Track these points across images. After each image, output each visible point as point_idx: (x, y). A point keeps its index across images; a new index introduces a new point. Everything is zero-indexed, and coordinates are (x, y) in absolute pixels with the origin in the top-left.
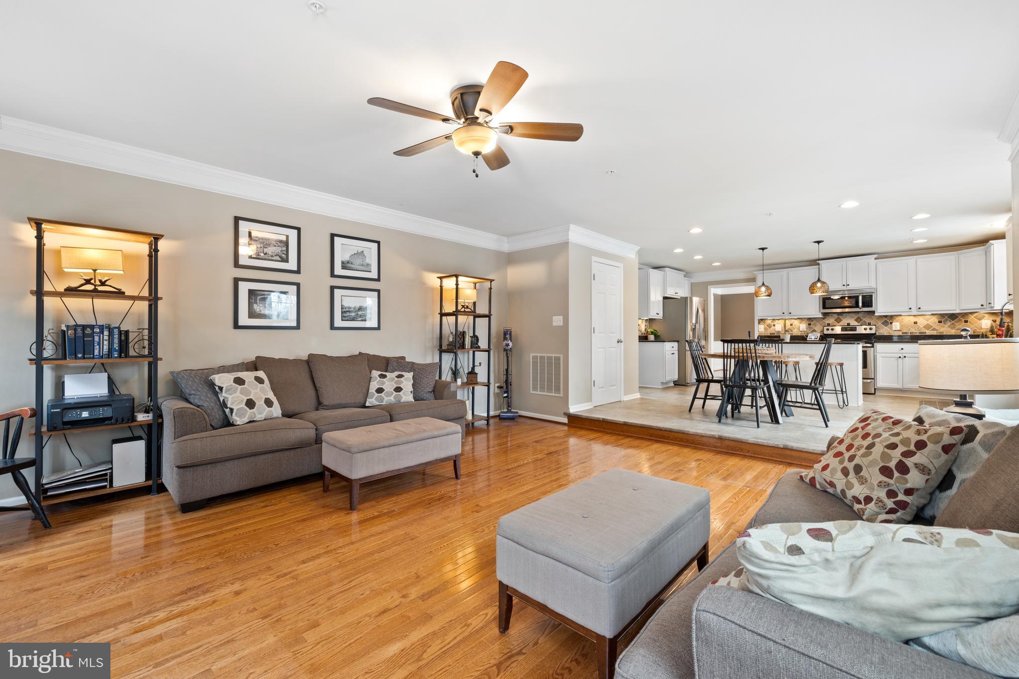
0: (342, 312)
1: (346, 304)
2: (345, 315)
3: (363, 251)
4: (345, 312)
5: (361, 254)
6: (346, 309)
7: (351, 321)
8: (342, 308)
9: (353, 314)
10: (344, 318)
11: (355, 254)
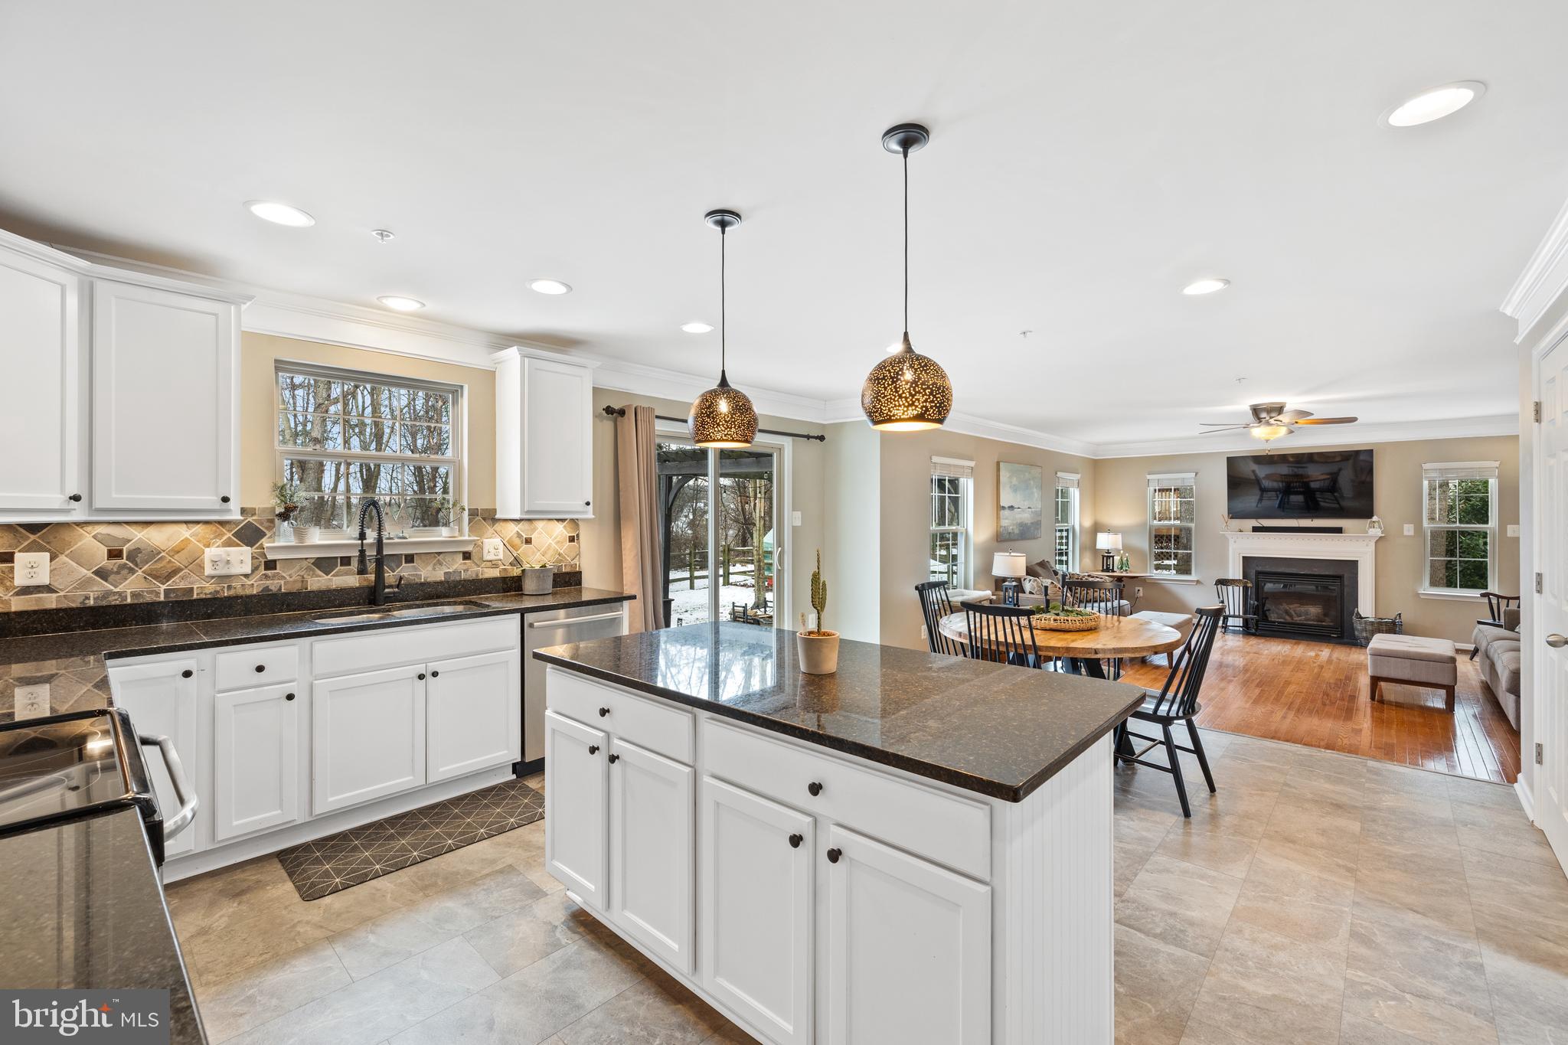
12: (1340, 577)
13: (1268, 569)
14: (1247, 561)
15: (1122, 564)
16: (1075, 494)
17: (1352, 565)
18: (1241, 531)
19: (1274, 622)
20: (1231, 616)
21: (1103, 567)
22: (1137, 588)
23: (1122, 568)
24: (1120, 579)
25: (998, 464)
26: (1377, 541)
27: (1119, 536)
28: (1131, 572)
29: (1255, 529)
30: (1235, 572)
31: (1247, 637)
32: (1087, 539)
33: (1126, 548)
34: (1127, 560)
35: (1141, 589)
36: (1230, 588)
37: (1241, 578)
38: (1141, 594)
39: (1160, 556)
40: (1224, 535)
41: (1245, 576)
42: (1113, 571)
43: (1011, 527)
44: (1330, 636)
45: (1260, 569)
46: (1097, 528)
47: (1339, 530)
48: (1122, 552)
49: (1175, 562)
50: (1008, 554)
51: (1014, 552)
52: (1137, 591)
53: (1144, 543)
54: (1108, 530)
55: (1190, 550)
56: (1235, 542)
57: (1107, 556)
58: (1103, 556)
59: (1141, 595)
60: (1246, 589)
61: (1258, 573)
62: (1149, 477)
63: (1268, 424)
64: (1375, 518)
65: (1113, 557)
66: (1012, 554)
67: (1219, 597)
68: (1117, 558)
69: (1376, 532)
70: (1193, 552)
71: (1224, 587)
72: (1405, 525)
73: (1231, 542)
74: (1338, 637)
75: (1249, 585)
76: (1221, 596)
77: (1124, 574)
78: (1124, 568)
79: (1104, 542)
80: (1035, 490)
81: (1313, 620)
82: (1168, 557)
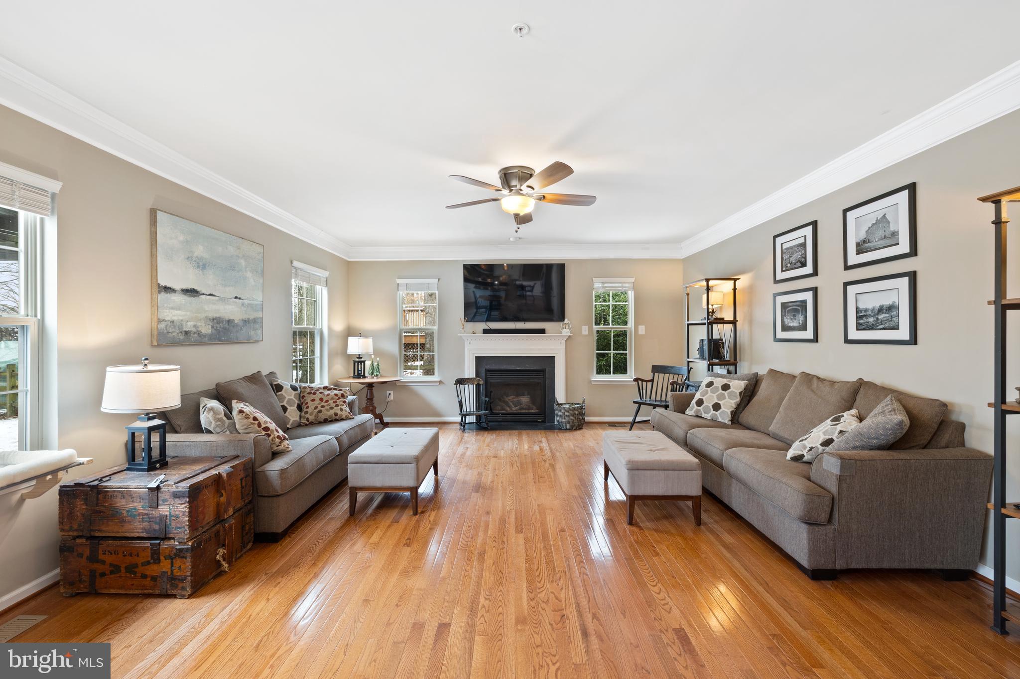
0: (857, 318)
1: (862, 306)
2: (861, 321)
3: (884, 216)
4: (861, 317)
5: (883, 220)
6: (861, 313)
7: (869, 330)
8: (857, 312)
9: (871, 320)
10: (859, 327)
11: (873, 224)
12: (543, 371)
13: (494, 367)
14: (479, 360)
15: (373, 369)
16: (322, 293)
17: (550, 361)
18: (474, 333)
19: (499, 414)
20: (468, 415)
21: (354, 373)
22: (388, 392)
23: (372, 373)
24: (370, 386)
25: (153, 213)
26: (567, 339)
27: (370, 340)
28: (381, 376)
29: (486, 332)
30: (470, 372)
31: (482, 432)
32: (337, 344)
33: (377, 352)
34: (378, 364)
35: (392, 392)
36: (466, 386)
37: (475, 377)
38: (392, 397)
39: (407, 359)
40: (461, 336)
41: (477, 375)
42: (364, 377)
43: (190, 324)
44: (537, 421)
45: (488, 367)
46: (350, 332)
47: (543, 331)
48: (373, 356)
49: (422, 362)
50: (140, 367)
51: (152, 363)
52: (388, 395)
53: (393, 347)
54: (359, 334)
55: (433, 352)
56: (470, 343)
57: (359, 361)
58: (355, 362)
59: (392, 399)
60: (478, 386)
61: (487, 371)
62: (399, 281)
63: (519, 192)
64: (566, 321)
65: (364, 362)
66: (151, 367)
67: (458, 397)
68: (368, 363)
69: (566, 332)
70: (435, 353)
71: (462, 386)
72: (583, 326)
73: (467, 343)
74: (542, 421)
75: (481, 382)
76: (460, 396)
77: (375, 380)
78: (375, 374)
79: (355, 346)
80: (249, 274)
81: (525, 409)
82: (415, 358)
